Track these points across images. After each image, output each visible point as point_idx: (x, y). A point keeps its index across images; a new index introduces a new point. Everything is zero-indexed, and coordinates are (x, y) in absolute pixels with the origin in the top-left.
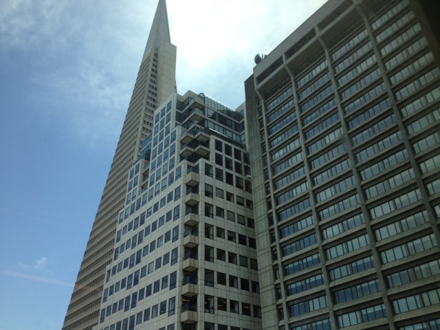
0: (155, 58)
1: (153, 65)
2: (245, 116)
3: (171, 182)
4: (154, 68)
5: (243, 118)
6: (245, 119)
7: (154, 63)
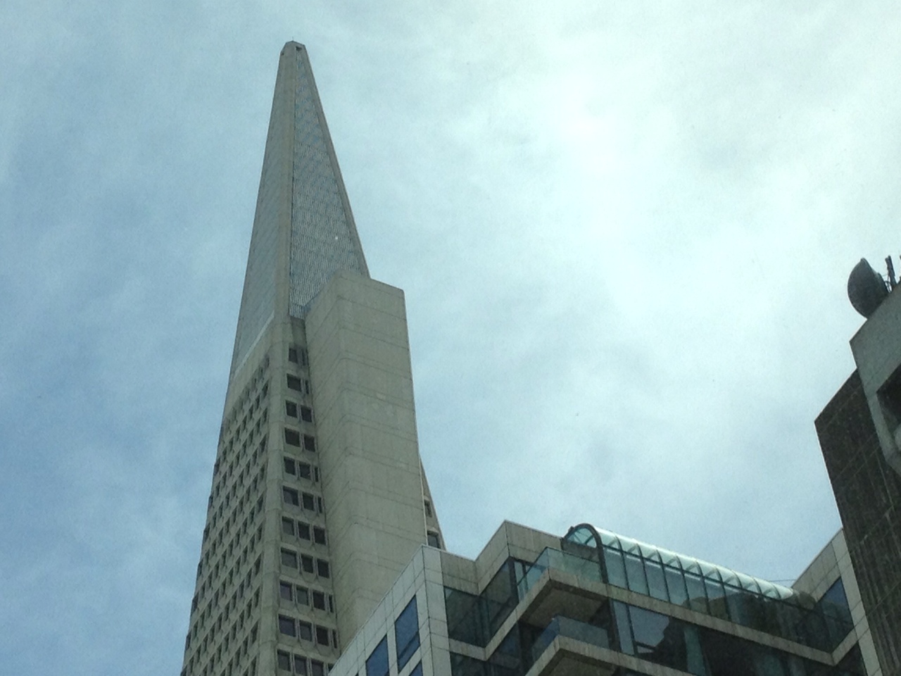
0: (292, 370)
1: (291, 409)
2: (858, 613)
4: (295, 425)
5: (846, 626)
6: (862, 634)
7: (294, 397)
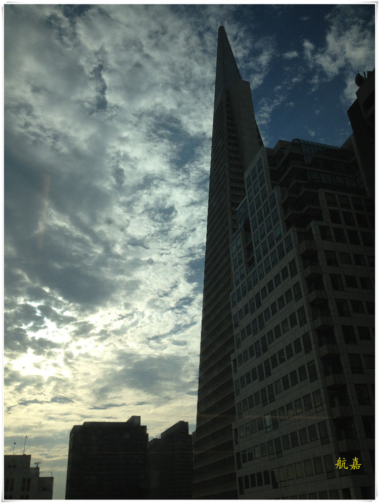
2: (356, 152)
3: (282, 255)
5: (354, 154)
6: (357, 156)
